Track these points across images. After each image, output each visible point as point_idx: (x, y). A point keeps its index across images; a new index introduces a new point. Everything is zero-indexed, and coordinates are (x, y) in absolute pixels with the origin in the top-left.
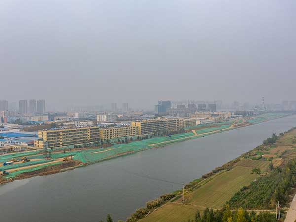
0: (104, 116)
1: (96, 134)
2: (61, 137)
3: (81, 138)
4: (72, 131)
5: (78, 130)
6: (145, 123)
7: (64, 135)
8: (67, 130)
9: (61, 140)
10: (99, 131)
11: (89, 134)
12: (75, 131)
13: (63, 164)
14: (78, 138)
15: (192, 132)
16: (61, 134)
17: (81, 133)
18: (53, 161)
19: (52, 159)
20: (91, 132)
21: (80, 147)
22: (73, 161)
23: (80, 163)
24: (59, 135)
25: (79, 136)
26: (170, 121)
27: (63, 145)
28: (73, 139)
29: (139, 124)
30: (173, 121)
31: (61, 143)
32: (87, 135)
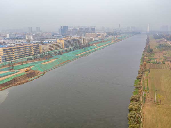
0: (31, 36)
1: (37, 49)
2: (14, 52)
3: (27, 52)
4: (21, 48)
5: (25, 47)
6: (66, 41)
7: (15, 51)
8: (17, 47)
9: (14, 55)
10: (39, 47)
11: (32, 49)
12: (23, 47)
13: (27, 74)
14: (26, 53)
15: (94, 45)
16: (13, 50)
17: (27, 49)
18: (17, 72)
19: (16, 71)
20: (34, 48)
21: (31, 59)
22: (33, 71)
23: (38, 73)
24: (12, 51)
25: (26, 51)
26: (80, 39)
27: (16, 59)
28: (23, 53)
29: (62, 41)
30: (81, 39)
31: (14, 57)
32: (31, 50)
